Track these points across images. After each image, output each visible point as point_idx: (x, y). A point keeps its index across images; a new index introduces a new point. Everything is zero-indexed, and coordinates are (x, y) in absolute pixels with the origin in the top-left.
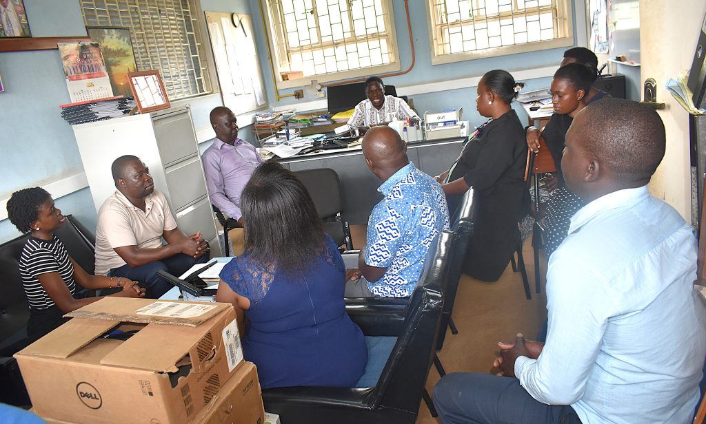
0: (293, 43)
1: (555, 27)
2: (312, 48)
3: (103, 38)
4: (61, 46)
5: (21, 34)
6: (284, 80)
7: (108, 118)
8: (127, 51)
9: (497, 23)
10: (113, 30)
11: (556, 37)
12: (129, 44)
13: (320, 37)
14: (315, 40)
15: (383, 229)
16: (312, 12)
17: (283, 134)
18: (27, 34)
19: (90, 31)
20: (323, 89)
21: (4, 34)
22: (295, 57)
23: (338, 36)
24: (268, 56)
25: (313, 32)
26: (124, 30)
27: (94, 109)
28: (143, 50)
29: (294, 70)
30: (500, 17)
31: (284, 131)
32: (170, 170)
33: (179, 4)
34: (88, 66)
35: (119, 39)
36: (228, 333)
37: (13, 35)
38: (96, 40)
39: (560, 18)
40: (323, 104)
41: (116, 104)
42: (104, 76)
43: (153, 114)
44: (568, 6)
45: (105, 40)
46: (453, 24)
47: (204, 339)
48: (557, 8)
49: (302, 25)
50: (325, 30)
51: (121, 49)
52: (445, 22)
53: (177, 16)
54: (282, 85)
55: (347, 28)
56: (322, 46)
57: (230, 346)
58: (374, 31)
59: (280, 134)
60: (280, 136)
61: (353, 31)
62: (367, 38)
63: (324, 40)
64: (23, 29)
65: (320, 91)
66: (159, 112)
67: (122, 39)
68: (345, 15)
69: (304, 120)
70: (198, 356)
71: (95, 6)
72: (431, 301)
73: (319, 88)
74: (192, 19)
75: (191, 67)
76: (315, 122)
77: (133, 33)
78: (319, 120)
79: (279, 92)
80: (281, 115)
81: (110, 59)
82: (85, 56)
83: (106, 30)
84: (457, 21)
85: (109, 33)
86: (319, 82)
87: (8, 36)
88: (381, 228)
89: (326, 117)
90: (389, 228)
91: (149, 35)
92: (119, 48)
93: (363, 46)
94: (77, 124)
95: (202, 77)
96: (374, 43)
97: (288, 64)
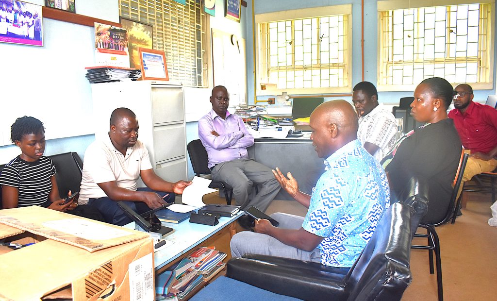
0: (273, 63)
1: (478, 73)
2: (287, 69)
3: (131, 28)
4: (96, 24)
5: (68, 9)
6: (262, 89)
7: (119, 80)
8: (148, 41)
9: (432, 65)
10: (140, 24)
11: (478, 81)
12: (150, 37)
13: (294, 61)
14: (290, 63)
15: (327, 196)
16: (290, 43)
17: (255, 123)
18: (72, 10)
19: (123, 20)
20: (290, 100)
21: (54, 6)
22: (273, 74)
23: (307, 62)
24: (254, 70)
25: (290, 57)
26: (149, 26)
27: (110, 73)
28: (161, 46)
29: (270, 82)
30: (434, 61)
31: (255, 121)
32: (157, 129)
33: (194, 17)
34: (115, 45)
35: (144, 31)
36: (137, 268)
37: (60, 8)
38: (125, 28)
39: (483, 67)
40: (289, 111)
41: (127, 73)
42: (126, 54)
43: (153, 82)
44: (491, 58)
45: (132, 29)
46: (396, 63)
47: (99, 270)
48: (481, 59)
49: (282, 51)
50: (298, 56)
51: (144, 39)
52: (390, 60)
53: (191, 28)
54: (260, 92)
55: (315, 57)
56: (294, 68)
57: (138, 284)
58: (335, 61)
59: (252, 122)
60: (252, 124)
61: (319, 59)
62: (329, 66)
63: (296, 63)
64: (70, 6)
65: (288, 100)
66: (158, 82)
67: (146, 32)
68: (315, 48)
69: (273, 119)
70: (85, 290)
71: (130, 5)
72: (396, 274)
73: (287, 98)
74: (201, 32)
75: (195, 66)
76: (281, 122)
77: (155, 32)
78: (284, 121)
79: (258, 97)
80: (255, 107)
81: (133, 44)
82: (114, 37)
83: (134, 23)
84: (400, 61)
85: (136, 25)
86: (288, 94)
87: (56, 7)
88: (325, 194)
89: (289, 120)
90: (332, 196)
91: (168, 37)
92: (142, 39)
93: (325, 72)
94: (95, 83)
95: (202, 75)
96: (334, 71)
97: (267, 78)
